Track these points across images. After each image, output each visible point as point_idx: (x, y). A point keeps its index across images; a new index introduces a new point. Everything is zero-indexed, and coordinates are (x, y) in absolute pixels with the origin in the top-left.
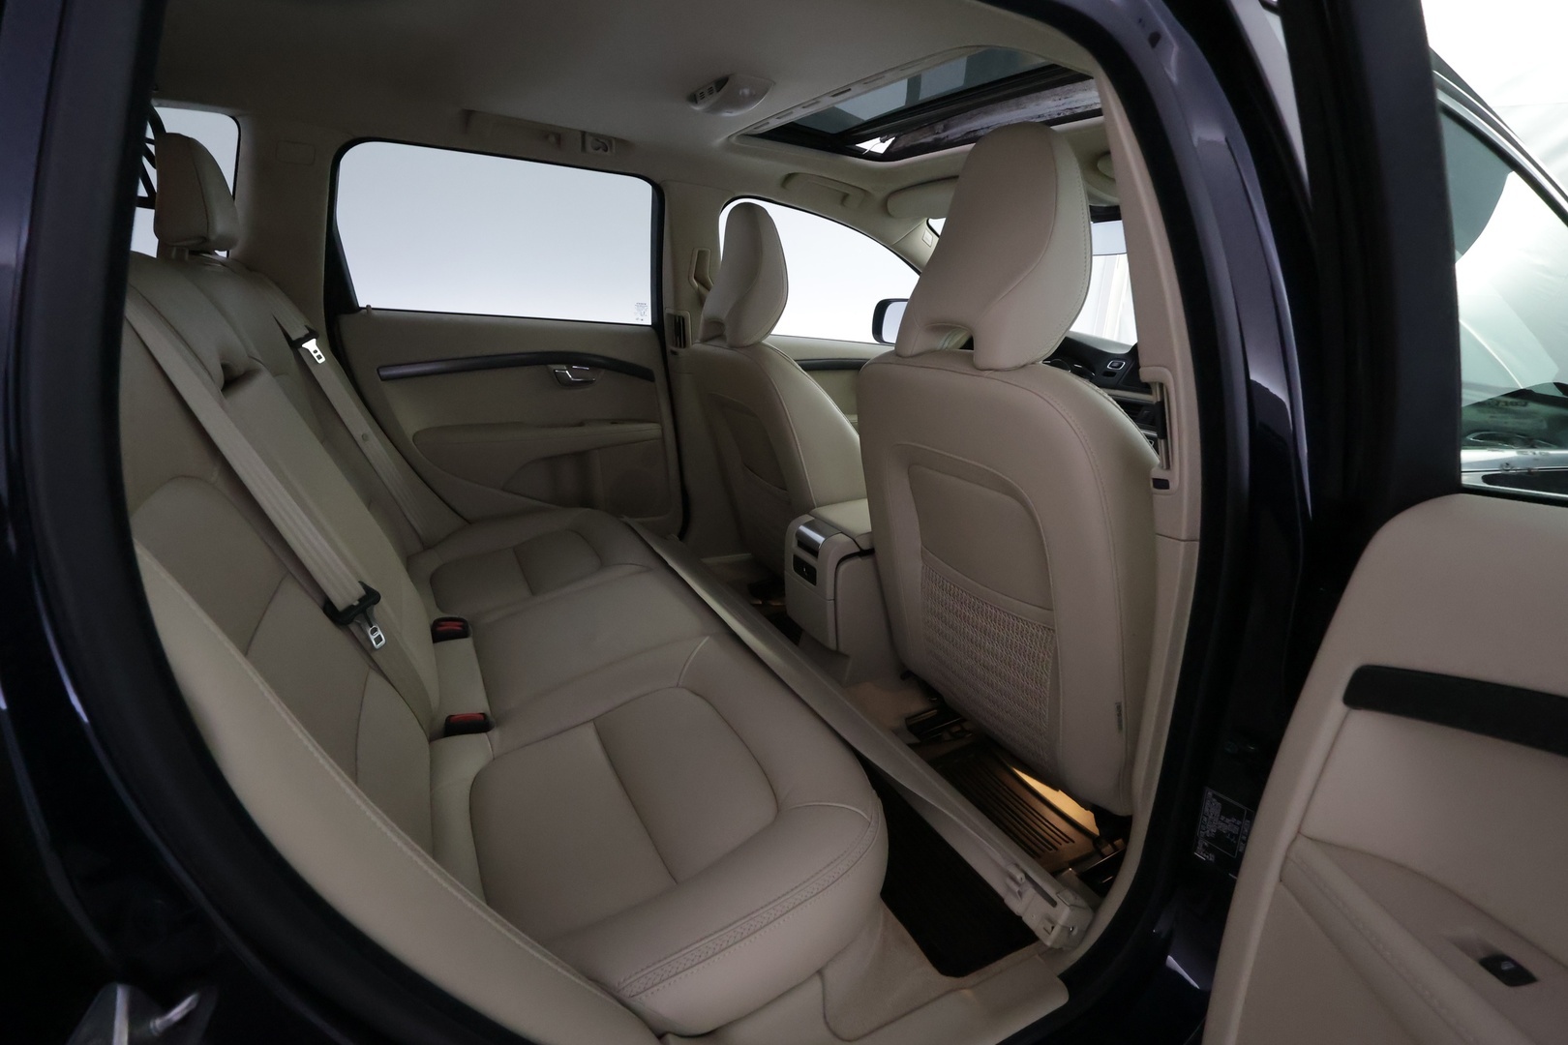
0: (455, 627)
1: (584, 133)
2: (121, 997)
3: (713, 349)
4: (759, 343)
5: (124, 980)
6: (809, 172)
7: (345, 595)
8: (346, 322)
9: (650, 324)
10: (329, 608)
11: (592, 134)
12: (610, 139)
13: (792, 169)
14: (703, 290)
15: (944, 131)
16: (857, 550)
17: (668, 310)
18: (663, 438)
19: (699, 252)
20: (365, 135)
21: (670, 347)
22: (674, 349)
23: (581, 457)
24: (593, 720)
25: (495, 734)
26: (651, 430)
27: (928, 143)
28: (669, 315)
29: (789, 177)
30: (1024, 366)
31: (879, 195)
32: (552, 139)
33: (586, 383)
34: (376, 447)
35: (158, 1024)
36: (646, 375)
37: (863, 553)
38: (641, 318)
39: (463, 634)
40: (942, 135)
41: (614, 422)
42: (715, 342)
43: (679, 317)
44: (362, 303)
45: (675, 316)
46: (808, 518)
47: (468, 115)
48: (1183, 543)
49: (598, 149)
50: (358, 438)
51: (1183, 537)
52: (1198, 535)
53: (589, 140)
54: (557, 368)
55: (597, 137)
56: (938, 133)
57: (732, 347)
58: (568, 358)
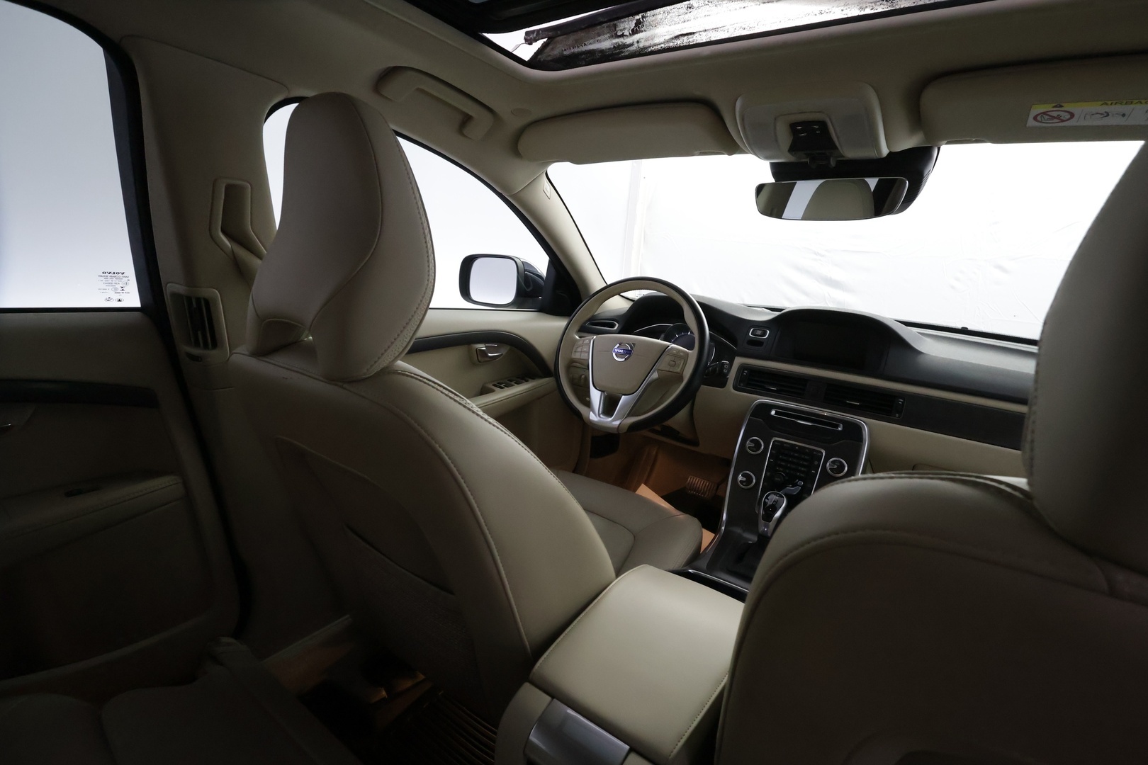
3: (279, 369)
9: (137, 304)
14: (242, 253)
15: (634, 32)
17: (173, 286)
19: (229, 188)
21: (185, 348)
22: (196, 351)
26: (162, 486)
27: (602, 51)
28: (175, 296)
31: (516, 123)
36: (141, 399)
40: (628, 41)
42: (280, 359)
43: (198, 300)
45: (189, 299)
56: (623, 36)
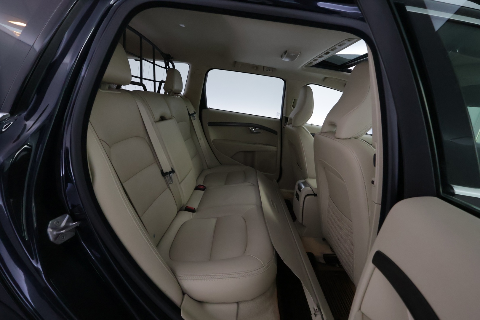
0: (202, 187)
1: (264, 67)
2: (67, 216)
3: (289, 127)
4: (301, 126)
5: (69, 214)
6: (331, 77)
7: (167, 169)
8: (204, 111)
9: (280, 119)
10: (162, 172)
11: (266, 67)
12: (271, 68)
13: (326, 76)
16: (313, 193)
17: (284, 115)
18: (277, 151)
19: (295, 99)
20: (213, 68)
21: (283, 126)
23: (253, 152)
24: (217, 218)
25: (195, 214)
26: (274, 148)
28: (284, 116)
29: (326, 78)
30: (350, 138)
32: (255, 68)
33: (259, 133)
34: (202, 142)
35: (71, 224)
36: (275, 132)
37: (315, 195)
38: (278, 117)
39: (203, 190)
41: (264, 145)
42: (290, 125)
43: (286, 117)
44: (208, 107)
46: (303, 181)
47: (235, 62)
48: (376, 204)
49: (267, 70)
50: (199, 138)
51: (376, 203)
52: (380, 202)
53: (265, 68)
54: (251, 128)
55: (267, 67)
57: (293, 126)
58: (254, 126)
